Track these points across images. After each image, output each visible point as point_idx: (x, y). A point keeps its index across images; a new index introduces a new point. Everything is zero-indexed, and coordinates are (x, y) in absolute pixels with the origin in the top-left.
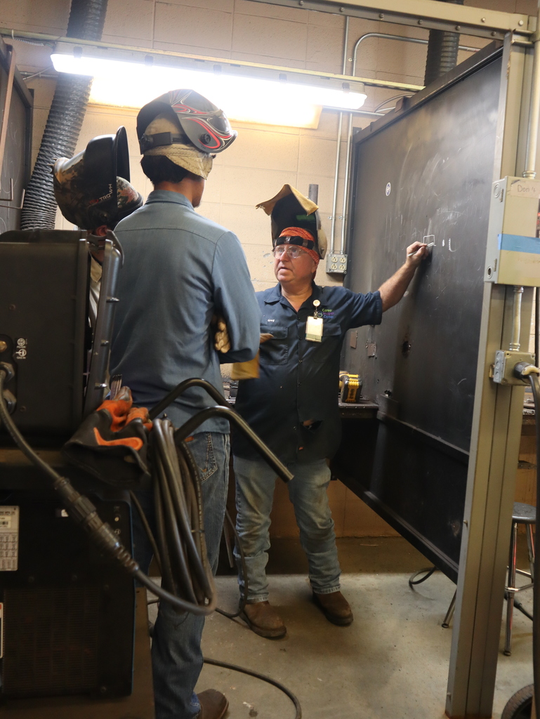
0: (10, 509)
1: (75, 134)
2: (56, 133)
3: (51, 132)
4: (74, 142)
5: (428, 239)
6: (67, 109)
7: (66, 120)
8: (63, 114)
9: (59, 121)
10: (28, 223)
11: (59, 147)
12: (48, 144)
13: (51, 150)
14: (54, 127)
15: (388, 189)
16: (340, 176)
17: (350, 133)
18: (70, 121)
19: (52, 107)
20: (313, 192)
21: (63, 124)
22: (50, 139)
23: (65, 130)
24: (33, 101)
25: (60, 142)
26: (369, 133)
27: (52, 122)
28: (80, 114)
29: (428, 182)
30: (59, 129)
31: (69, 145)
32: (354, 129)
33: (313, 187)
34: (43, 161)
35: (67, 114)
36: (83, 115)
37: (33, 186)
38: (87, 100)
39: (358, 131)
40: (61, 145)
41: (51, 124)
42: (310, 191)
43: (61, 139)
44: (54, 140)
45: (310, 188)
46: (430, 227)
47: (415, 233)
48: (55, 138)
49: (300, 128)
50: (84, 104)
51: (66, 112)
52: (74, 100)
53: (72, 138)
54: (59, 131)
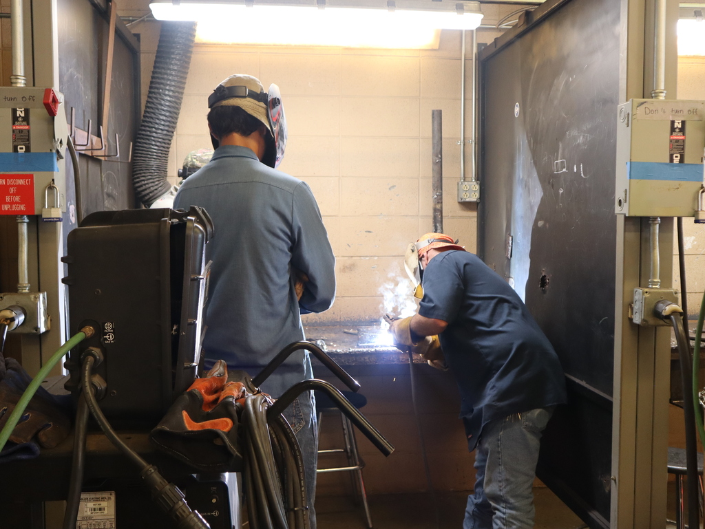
0: (106, 495)
1: (181, 77)
2: (163, 79)
3: (158, 78)
4: (182, 86)
5: (559, 165)
6: (173, 53)
7: (172, 64)
8: (169, 58)
9: (165, 66)
10: (140, 174)
11: (167, 93)
12: (156, 91)
13: (158, 96)
14: (160, 73)
15: (517, 110)
16: (467, 97)
17: (475, 50)
18: (176, 64)
19: (158, 52)
20: (437, 119)
21: (169, 69)
22: (158, 86)
23: (172, 75)
24: (139, 46)
25: (167, 88)
26: (494, 50)
27: (158, 68)
28: (186, 57)
29: (556, 102)
30: (166, 74)
31: (177, 89)
32: (479, 45)
33: (436, 113)
34: (152, 108)
35: (173, 58)
36: (190, 58)
37: (143, 135)
38: (193, 41)
39: (483, 48)
40: (169, 90)
41: (157, 70)
42: (433, 118)
43: (168, 85)
44: (162, 86)
45: (433, 114)
46: (560, 151)
47: (546, 158)
48: (162, 84)
49: (420, 50)
50: (190, 47)
51: (172, 56)
52: (179, 43)
53: (179, 82)
54: (165, 76)
